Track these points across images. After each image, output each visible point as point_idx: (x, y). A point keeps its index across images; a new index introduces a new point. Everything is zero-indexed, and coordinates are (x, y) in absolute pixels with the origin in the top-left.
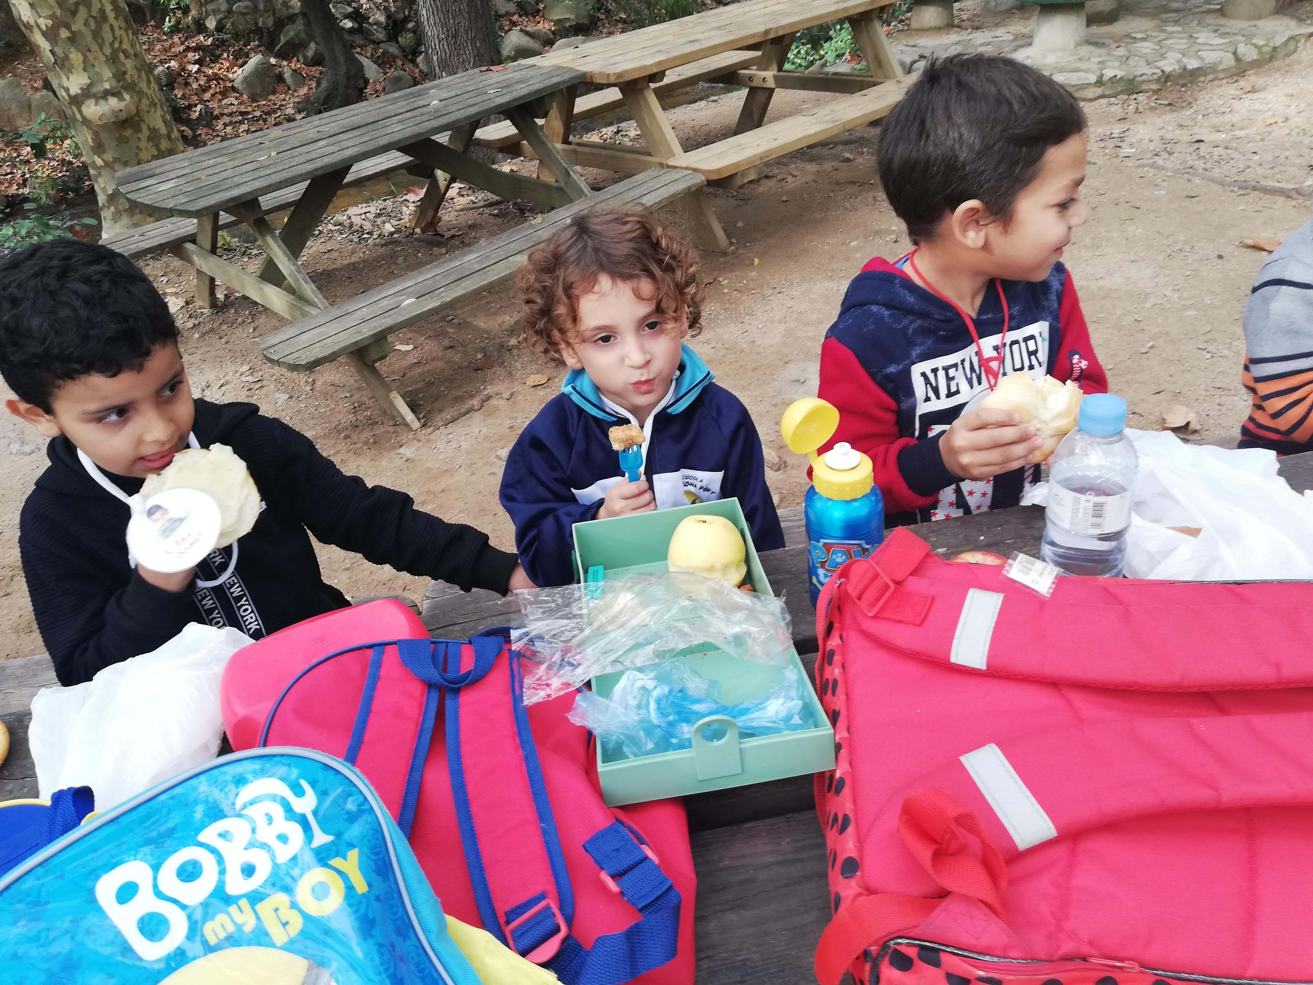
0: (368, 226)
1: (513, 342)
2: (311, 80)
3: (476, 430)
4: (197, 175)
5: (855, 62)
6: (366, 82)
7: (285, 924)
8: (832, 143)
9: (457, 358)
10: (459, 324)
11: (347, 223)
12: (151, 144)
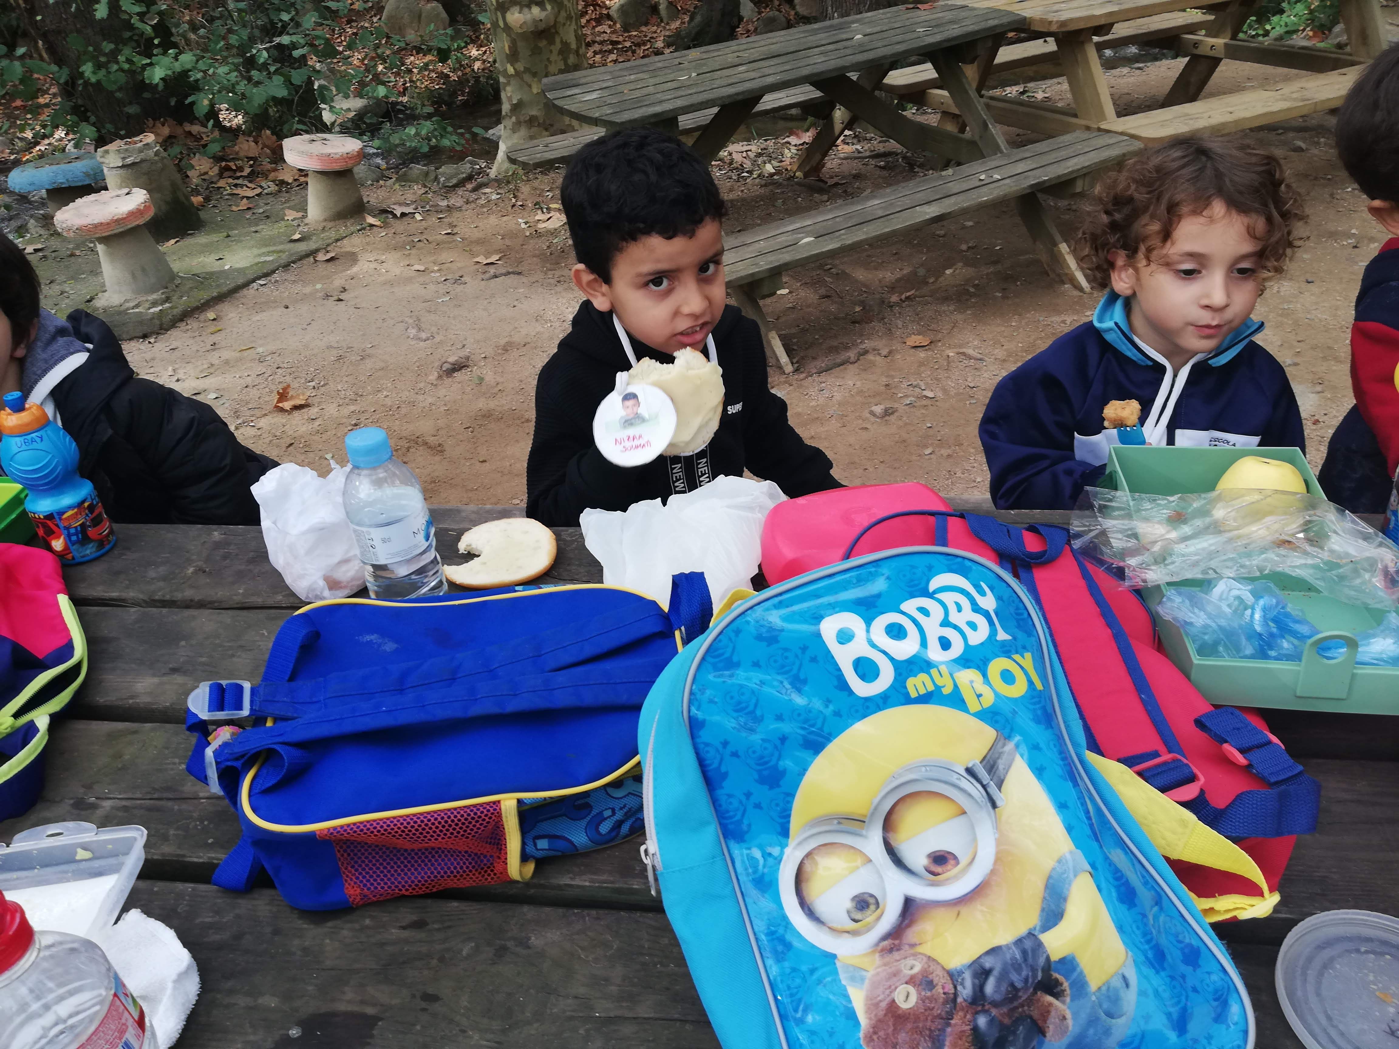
0: (748, 165)
1: (894, 298)
2: (685, 14)
3: (851, 383)
4: (620, 89)
5: (1317, 39)
6: (741, 19)
7: (979, 696)
8: (1282, 128)
9: (833, 308)
10: (837, 274)
11: (727, 160)
12: (561, 57)
